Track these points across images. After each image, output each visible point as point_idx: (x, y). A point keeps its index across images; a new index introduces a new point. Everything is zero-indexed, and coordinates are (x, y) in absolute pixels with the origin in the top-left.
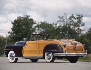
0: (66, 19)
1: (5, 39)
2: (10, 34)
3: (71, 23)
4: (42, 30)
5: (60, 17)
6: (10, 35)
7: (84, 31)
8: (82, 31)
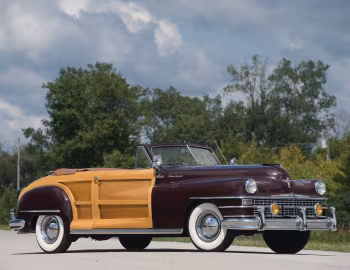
0: (258, 78)
1: (14, 161)
2: (30, 138)
3: (281, 95)
4: (161, 123)
5: (234, 72)
6: (30, 145)
7: (332, 126)
8: (324, 127)
